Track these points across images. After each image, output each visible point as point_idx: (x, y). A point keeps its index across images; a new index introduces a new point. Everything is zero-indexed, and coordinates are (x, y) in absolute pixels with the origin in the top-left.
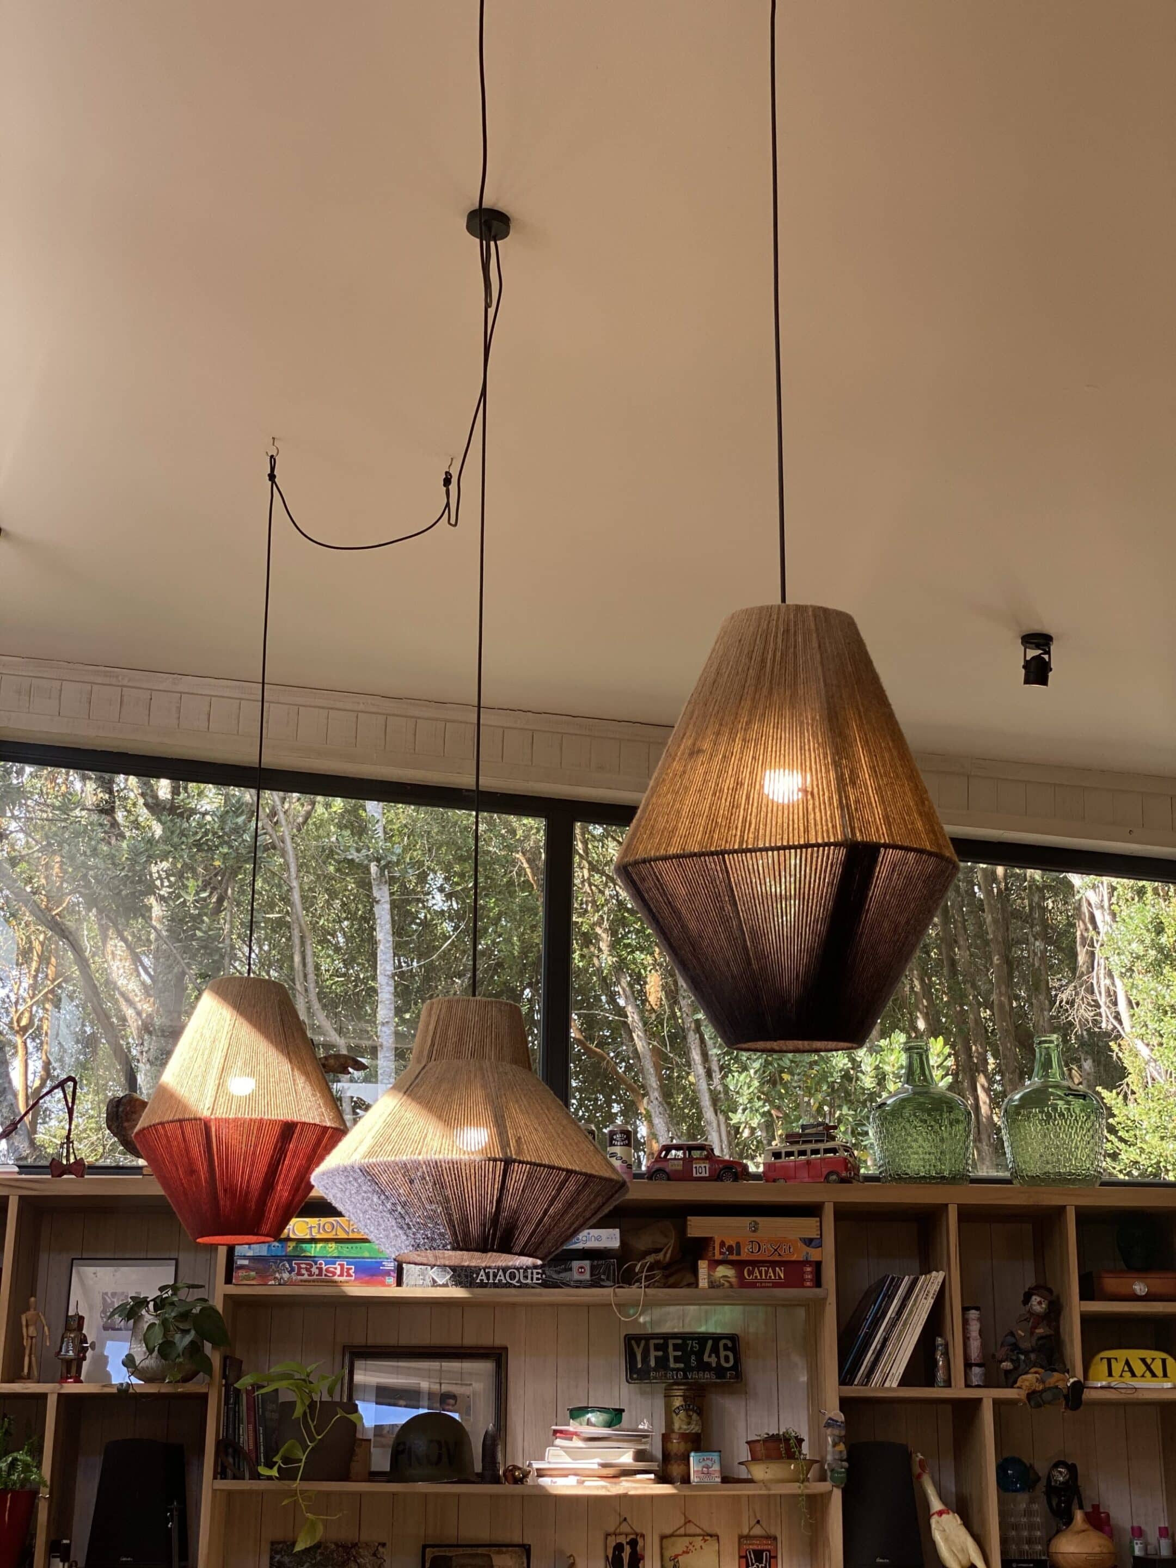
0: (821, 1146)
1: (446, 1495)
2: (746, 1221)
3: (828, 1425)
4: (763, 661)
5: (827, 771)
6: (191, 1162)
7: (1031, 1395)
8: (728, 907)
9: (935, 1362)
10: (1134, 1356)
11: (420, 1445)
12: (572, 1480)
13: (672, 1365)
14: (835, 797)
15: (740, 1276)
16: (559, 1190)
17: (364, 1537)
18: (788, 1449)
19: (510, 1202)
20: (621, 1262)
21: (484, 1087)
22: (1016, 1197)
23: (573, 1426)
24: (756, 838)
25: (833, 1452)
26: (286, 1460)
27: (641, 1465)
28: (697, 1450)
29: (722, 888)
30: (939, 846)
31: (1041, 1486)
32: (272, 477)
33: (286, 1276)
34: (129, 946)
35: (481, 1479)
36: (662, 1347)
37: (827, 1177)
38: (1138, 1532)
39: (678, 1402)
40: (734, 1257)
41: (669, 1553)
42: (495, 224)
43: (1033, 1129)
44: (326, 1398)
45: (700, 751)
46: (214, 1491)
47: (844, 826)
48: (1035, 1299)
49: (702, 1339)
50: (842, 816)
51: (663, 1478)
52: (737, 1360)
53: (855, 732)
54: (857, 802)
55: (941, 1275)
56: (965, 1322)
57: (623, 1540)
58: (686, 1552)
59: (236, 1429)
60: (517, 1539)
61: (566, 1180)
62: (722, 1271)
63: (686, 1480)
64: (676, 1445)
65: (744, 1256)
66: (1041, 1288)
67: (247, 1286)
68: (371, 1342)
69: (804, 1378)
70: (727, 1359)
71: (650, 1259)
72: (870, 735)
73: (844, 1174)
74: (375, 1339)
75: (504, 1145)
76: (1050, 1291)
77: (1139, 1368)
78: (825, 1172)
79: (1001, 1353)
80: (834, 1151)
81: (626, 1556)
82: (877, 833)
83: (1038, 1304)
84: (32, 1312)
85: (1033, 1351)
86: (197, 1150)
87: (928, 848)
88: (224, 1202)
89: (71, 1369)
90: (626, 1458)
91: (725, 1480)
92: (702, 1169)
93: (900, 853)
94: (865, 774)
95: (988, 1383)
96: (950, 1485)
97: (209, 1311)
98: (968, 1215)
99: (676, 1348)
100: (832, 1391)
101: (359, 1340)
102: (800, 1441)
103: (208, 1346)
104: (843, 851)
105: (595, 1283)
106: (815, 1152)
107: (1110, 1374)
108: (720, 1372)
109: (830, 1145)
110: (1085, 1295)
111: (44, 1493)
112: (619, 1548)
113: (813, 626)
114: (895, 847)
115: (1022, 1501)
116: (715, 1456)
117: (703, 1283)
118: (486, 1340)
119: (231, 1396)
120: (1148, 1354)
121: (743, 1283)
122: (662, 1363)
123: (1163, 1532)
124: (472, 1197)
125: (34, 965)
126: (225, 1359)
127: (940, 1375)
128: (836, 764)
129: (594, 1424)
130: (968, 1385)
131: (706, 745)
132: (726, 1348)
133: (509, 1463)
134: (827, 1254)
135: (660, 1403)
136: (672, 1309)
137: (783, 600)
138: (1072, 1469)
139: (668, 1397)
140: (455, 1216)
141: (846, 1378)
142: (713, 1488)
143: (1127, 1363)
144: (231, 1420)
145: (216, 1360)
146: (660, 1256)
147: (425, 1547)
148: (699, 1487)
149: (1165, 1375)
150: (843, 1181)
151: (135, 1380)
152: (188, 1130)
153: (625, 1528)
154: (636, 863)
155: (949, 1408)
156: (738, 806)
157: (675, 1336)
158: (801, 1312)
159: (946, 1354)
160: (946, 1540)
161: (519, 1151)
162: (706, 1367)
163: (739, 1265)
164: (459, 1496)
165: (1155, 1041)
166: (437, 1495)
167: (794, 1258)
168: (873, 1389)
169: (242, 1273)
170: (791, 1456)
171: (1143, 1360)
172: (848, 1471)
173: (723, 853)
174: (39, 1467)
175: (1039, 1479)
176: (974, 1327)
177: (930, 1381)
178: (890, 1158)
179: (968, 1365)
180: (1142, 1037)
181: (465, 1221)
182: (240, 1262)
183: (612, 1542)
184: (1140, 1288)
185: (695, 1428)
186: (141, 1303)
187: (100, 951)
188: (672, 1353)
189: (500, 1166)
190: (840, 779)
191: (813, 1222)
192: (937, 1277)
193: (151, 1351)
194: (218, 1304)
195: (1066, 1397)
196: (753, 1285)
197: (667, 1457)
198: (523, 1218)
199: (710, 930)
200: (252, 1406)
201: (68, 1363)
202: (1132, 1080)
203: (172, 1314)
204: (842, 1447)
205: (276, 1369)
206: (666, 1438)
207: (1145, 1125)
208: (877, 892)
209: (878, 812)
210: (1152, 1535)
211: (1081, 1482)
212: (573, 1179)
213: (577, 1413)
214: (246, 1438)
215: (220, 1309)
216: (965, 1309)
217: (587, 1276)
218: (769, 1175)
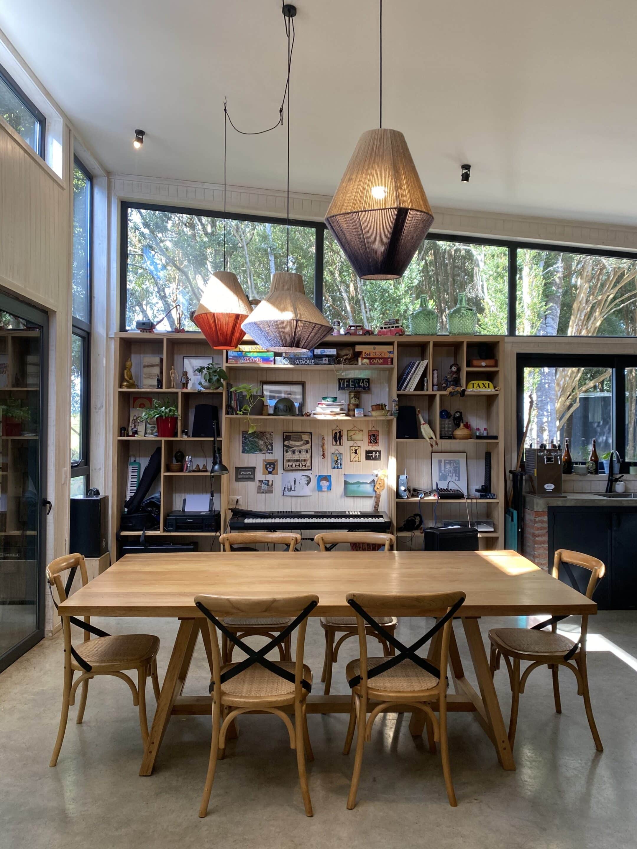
0: (395, 325)
1: (289, 420)
2: (372, 346)
3: (393, 401)
4: (373, 148)
5: (392, 184)
6: (210, 325)
7: (450, 393)
8: (360, 231)
9: (424, 385)
10: (480, 382)
11: (281, 406)
12: (323, 415)
13: (351, 386)
14: (395, 193)
15: (370, 362)
16: (313, 329)
17: (268, 430)
18: (382, 407)
19: (298, 333)
20: (337, 358)
21: (291, 299)
22: (451, 339)
23: (323, 402)
24: (369, 207)
25: (394, 408)
26: (245, 410)
27: (341, 412)
28: (357, 408)
29: (358, 224)
30: (428, 210)
31: (452, 418)
32: (225, 110)
33: (243, 361)
34: (202, 276)
35: (298, 415)
36: (348, 381)
37: (396, 334)
38: (478, 429)
39: (352, 396)
40: (368, 357)
41: (349, 435)
42: (292, 11)
43: (456, 320)
44: (255, 394)
45: (351, 179)
46: (226, 418)
47: (397, 202)
48: (453, 367)
49: (359, 379)
50: (397, 199)
51: (347, 415)
52: (369, 385)
53: (402, 171)
54: (402, 194)
55: (427, 361)
56: (433, 374)
57: (337, 431)
58: (354, 434)
59: (231, 402)
60: (309, 431)
61: (315, 327)
62: (365, 360)
63: (354, 416)
64: (352, 407)
65: (371, 356)
66: (455, 364)
67: (232, 364)
68: (268, 380)
69: (387, 390)
70: (366, 385)
71: (345, 357)
72: (407, 173)
73: (401, 333)
74: (269, 379)
75: (296, 315)
76: (458, 365)
77: (481, 386)
78: (395, 333)
79: (443, 382)
80: (398, 327)
81: (338, 435)
82: (407, 204)
83: (454, 369)
84: (173, 370)
85: (452, 381)
86: (212, 322)
87: (424, 210)
88: (220, 337)
89: (185, 385)
90: (338, 410)
91: (365, 416)
92: (360, 332)
93: (415, 212)
94: (405, 185)
95: (439, 390)
96: (427, 417)
97: (222, 371)
98: (436, 345)
99: (352, 382)
100: (395, 392)
101: (264, 379)
102: (385, 406)
103: (222, 380)
104: (397, 210)
105: (329, 364)
106: (393, 327)
107: (473, 387)
108: (364, 388)
109: (397, 325)
110: (468, 365)
111: (180, 418)
112: (336, 433)
113: (389, 136)
114: (413, 210)
115: (447, 421)
116: (362, 410)
117: (360, 363)
118: (300, 379)
119: (230, 393)
120: (484, 382)
121: (371, 364)
122: (348, 386)
123: (485, 429)
124: (287, 330)
125: (177, 282)
126: (227, 384)
127: (425, 388)
128: (395, 182)
129: (329, 401)
130: (433, 391)
131: (354, 177)
132: (366, 382)
133: (306, 411)
134: (395, 356)
135: (347, 396)
136: (352, 371)
137: (381, 127)
138: (461, 413)
139: (349, 394)
140: (282, 337)
141: (399, 389)
142: (361, 417)
143: (478, 384)
144: (229, 399)
145: (224, 383)
146: (348, 357)
147: (284, 433)
148: (358, 417)
149: (489, 387)
150: (400, 335)
151: (202, 389)
152: (209, 315)
153: (338, 428)
154: (331, 217)
155: (427, 397)
156: (363, 197)
157: (352, 379)
158: (387, 372)
159: (427, 382)
160: (425, 431)
161: (301, 317)
162: (360, 387)
163: (370, 359)
164: (293, 420)
165: (494, 300)
166: (286, 419)
167: (386, 357)
168: (407, 392)
169: (230, 360)
170: (383, 409)
171: (483, 384)
172: (399, 413)
173: (358, 212)
174: (178, 411)
175: (451, 415)
176: (436, 375)
177: (422, 390)
178: (415, 328)
179: (433, 385)
180: (490, 299)
181: (285, 338)
182: (230, 357)
183: (334, 432)
184: (483, 364)
185: (357, 403)
186: (203, 368)
187: (195, 278)
188: (351, 383)
189: (295, 322)
190: (396, 187)
191: (392, 346)
192: (426, 362)
193: (206, 381)
194: (224, 369)
195: (460, 394)
196: (374, 364)
197: (349, 410)
198: (302, 338)
199: (354, 238)
200: (235, 396)
201: (184, 384)
202: (487, 311)
203: (211, 371)
204: (397, 407)
205: (242, 386)
206: (349, 405)
207: (489, 324)
208: (407, 225)
209: (408, 198)
210: (482, 430)
211: (463, 416)
212: (317, 326)
213: (324, 398)
214: (234, 404)
215: (225, 370)
216: (433, 370)
217: (327, 362)
218: (379, 334)
